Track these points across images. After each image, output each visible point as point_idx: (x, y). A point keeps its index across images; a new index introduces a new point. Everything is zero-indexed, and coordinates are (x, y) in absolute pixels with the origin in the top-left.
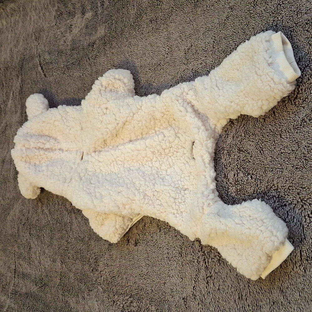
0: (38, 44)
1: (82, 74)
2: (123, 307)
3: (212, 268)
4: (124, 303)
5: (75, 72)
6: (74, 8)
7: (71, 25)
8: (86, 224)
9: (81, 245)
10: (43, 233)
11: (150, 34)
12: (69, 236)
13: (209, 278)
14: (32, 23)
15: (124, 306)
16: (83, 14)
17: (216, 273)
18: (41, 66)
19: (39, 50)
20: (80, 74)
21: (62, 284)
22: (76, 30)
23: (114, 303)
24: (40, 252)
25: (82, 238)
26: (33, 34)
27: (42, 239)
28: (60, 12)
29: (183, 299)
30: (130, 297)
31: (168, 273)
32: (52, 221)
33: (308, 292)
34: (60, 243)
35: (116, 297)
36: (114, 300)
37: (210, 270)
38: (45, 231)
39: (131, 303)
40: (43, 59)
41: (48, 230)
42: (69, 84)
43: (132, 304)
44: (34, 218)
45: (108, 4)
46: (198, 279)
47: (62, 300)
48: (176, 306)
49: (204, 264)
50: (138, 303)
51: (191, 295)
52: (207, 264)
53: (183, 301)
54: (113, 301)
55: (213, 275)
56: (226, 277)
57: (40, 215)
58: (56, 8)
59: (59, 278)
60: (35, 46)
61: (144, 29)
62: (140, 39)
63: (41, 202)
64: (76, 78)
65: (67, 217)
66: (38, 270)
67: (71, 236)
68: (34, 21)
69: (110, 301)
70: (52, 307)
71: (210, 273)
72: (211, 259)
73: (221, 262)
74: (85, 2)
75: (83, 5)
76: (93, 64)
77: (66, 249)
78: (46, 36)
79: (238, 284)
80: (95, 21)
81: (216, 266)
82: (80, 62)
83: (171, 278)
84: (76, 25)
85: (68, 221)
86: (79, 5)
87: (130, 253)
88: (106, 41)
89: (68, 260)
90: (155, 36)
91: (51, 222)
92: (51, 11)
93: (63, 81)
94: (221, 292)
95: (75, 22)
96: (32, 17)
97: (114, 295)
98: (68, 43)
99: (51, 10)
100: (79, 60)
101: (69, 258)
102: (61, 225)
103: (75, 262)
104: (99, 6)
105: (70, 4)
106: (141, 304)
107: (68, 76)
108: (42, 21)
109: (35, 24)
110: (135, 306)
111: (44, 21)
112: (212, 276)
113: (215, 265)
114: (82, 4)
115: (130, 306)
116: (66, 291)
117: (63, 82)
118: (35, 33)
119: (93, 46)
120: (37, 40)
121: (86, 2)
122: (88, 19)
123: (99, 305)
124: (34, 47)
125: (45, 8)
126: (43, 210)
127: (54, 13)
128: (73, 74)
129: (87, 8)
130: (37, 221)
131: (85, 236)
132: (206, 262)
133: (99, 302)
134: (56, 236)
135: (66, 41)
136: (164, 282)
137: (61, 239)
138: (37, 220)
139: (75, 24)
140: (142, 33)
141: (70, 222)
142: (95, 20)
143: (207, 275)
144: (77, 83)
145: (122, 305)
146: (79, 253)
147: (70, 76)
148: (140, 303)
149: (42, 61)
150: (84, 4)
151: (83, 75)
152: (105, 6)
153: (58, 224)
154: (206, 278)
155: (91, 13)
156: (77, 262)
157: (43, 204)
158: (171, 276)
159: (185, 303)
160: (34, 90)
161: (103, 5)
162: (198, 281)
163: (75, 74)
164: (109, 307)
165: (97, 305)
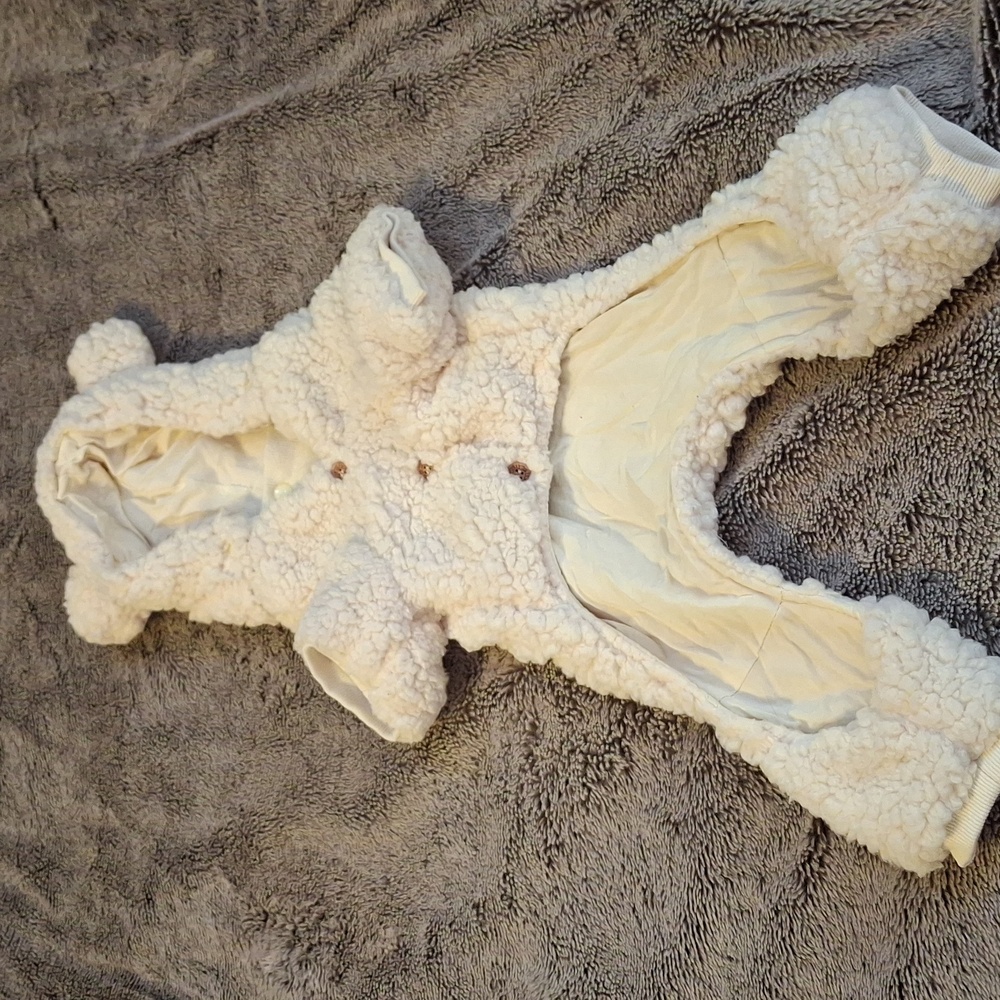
0: (32, 127)
1: (171, 231)
2: (294, 932)
3: (561, 820)
4: (297, 919)
5: (150, 224)
6: (155, 27)
7: (145, 79)
8: (184, 689)
9: (166, 751)
10: (44, 712)
11: (394, 130)
12: (128, 724)
13: (554, 851)
14: (13, 55)
15: (296, 927)
16: (186, 52)
17: (575, 834)
18: (39, 197)
19: (37, 144)
20: (166, 231)
21: (105, 866)
22: (160, 100)
23: (265, 921)
24: (32, 767)
25: (168, 728)
26: (15, 92)
27: (42, 728)
28: (108, 30)
29: (476, 906)
30: (317, 903)
31: (435, 833)
32: (74, 674)
33: (839, 883)
34: (95, 743)
35: (274, 900)
36: (267, 910)
37: (555, 826)
38: (47, 706)
39: (321, 919)
40: (48, 173)
41: (57, 705)
42: (129, 257)
43: (323, 923)
44: (14, 665)
45: (270, 29)
46: (517, 853)
47: (103, 913)
48: (454, 926)
49: (535, 809)
50: (344, 918)
51: (499, 898)
52: (544, 807)
53: (475, 912)
54: (265, 912)
55: (568, 841)
56: (606, 845)
57: (34, 658)
58: (94, 16)
59: (96, 848)
60: (23, 131)
61: (374, 113)
62: (360, 140)
63: (36, 615)
64: (152, 241)
65: (123, 667)
66: (28, 823)
67: (132, 723)
68: (19, 50)
69: (254, 912)
70: (73, 933)
71: (558, 836)
72: (556, 793)
73: (590, 806)
74: (190, 14)
75: (184, 20)
76: (211, 203)
77: (115, 762)
78: (58, 101)
79: (642, 863)
80: (225, 77)
81: (576, 816)
82: (166, 191)
83: (443, 847)
84: (163, 80)
85: (126, 678)
86: (171, 20)
87: (314, 776)
88: (252, 134)
89: (121, 797)
90: (411, 138)
91: (70, 680)
92: (76, 24)
93: (110, 245)
94: (593, 885)
95: (159, 71)
96: (14, 35)
97: (268, 897)
98: (139, 136)
99: (78, 20)
100: (163, 186)
101: (124, 790)
102: (101, 689)
103: (143, 802)
104: (240, 33)
105: (142, 10)
106: (354, 921)
107: (126, 233)
108: (45, 52)
109: (23, 60)
110: (332, 927)
111: (52, 52)
112: (562, 844)
113: (571, 814)
114: (181, 18)
115: (318, 928)
116: (115, 885)
117: (112, 250)
118: (22, 90)
119: (211, 147)
120: (29, 113)
121: (195, 13)
122: (201, 66)
123: (220, 927)
124: (17, 132)
125: (56, 13)
126: (44, 641)
127: (86, 33)
128: (143, 229)
129: (200, 34)
130: (24, 675)
131: (180, 724)
132: (540, 804)
133: (221, 919)
134: (85, 723)
135: (131, 127)
136: (424, 858)
137: (99, 734)
138: (25, 672)
139: (159, 75)
140: (368, 126)
141: (129, 682)
142: (225, 73)
143: (546, 841)
144: (157, 257)
145: (290, 927)
146: (156, 778)
147: (134, 232)
148: (348, 918)
149: (42, 179)
150: (187, 17)
151: (175, 234)
152: (260, 35)
153: (93, 686)
154: (545, 851)
155: (210, 52)
156: (150, 803)
157: (41, 623)
158: (446, 843)
159: (481, 919)
160: (15, 267)
161: (253, 31)
162: (518, 858)
163: (150, 229)
164: (250, 933)
165: (212, 928)
